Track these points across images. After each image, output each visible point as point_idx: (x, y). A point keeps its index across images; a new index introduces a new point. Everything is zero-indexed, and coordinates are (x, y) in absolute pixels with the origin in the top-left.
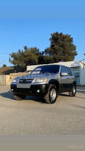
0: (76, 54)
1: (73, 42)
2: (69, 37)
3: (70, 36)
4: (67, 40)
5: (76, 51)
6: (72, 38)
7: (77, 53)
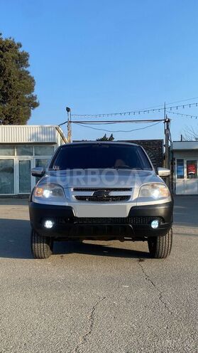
0: (35, 105)
1: (28, 66)
2: (16, 48)
3: (20, 45)
4: (13, 58)
5: (34, 94)
6: (26, 55)
7: (37, 101)
